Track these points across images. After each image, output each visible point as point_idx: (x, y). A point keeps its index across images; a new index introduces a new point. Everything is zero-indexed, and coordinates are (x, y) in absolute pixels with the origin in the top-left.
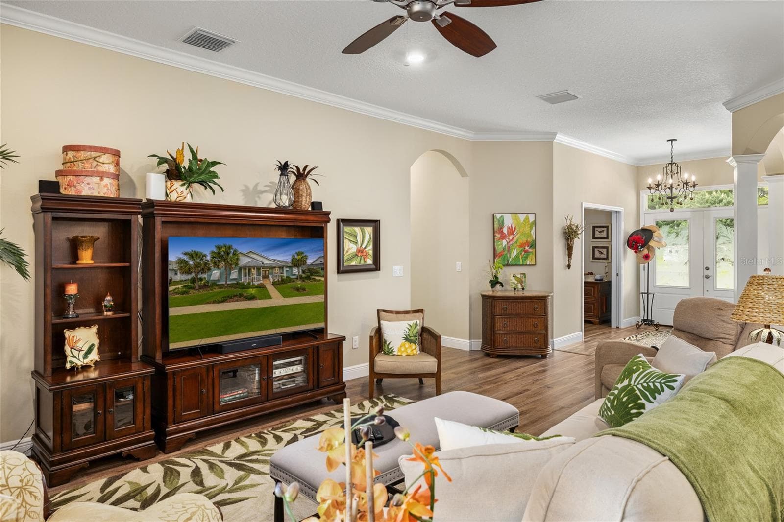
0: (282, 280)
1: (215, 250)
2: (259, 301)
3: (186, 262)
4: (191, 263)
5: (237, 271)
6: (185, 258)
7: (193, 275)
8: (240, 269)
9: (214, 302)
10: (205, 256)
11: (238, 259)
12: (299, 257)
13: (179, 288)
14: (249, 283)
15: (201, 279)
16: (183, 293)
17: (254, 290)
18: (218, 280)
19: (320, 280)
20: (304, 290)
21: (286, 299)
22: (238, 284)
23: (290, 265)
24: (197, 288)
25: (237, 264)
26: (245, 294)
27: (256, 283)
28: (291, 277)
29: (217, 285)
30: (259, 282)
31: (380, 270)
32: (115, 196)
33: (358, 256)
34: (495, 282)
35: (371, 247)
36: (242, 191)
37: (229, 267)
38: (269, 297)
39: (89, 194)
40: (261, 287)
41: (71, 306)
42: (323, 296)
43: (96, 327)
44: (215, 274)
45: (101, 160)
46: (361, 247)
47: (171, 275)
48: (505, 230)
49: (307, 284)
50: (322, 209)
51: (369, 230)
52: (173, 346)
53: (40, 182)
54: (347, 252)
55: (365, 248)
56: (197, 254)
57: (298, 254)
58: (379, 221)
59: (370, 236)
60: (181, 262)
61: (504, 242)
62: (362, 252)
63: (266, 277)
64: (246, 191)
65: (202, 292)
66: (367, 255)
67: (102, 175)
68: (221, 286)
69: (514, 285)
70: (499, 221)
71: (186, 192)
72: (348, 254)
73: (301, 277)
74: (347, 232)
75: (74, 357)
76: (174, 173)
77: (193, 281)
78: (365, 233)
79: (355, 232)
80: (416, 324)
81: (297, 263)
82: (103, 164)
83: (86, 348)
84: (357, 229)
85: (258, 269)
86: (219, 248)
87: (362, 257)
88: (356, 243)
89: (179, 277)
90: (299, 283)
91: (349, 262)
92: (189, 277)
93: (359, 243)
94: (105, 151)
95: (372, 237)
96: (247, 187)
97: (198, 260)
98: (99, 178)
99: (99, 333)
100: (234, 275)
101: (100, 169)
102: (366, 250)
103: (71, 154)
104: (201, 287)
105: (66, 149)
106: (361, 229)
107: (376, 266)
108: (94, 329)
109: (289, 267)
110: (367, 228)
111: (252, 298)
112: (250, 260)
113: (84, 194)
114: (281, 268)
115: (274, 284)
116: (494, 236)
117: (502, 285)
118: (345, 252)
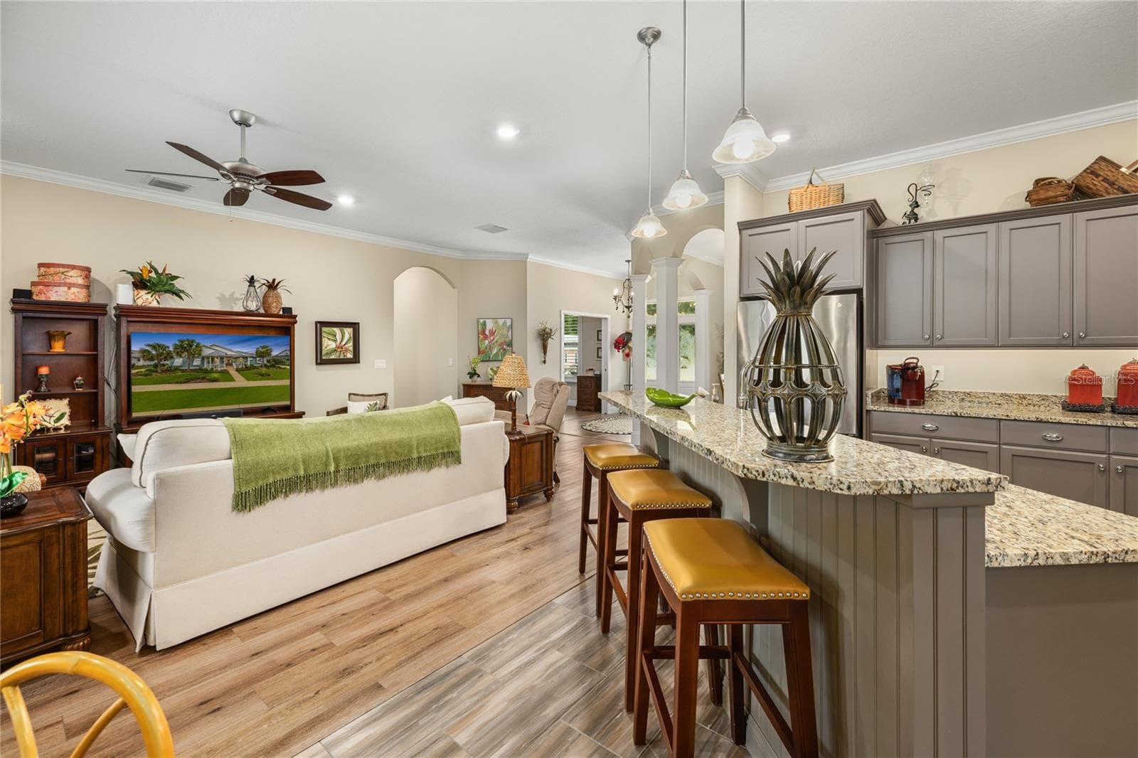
0: (246, 367)
1: (178, 343)
2: (222, 383)
3: (149, 352)
4: (154, 352)
5: (200, 359)
6: (148, 348)
7: (156, 361)
8: (203, 358)
9: (177, 383)
10: (168, 347)
11: (201, 350)
12: (264, 350)
13: (141, 372)
14: (212, 369)
15: (164, 365)
16: (146, 375)
17: (218, 374)
18: (181, 366)
19: (285, 368)
20: (269, 375)
21: (250, 382)
22: (200, 369)
23: (254, 356)
24: (160, 371)
25: (200, 354)
26: (208, 378)
27: (219, 369)
28: (255, 365)
29: (180, 370)
30: (223, 369)
31: (359, 362)
32: (83, 301)
33: (337, 351)
34: (473, 374)
35: (351, 344)
36: (218, 298)
37: (192, 356)
38: (232, 380)
39: (57, 300)
40: (225, 372)
41: (44, 383)
42: (289, 381)
43: (68, 399)
44: (178, 362)
45: (69, 274)
46: (340, 343)
47: (133, 361)
48: (487, 333)
49: (271, 371)
50: (291, 313)
51: (348, 332)
52: (135, 415)
53: (14, 290)
54: (326, 348)
55: (344, 345)
56: (159, 346)
57: (263, 347)
58: (358, 323)
59: (350, 335)
60: (143, 351)
61: (487, 342)
62: (342, 348)
63: (229, 364)
64: (222, 298)
65: (164, 375)
66: (347, 350)
67: (70, 286)
68: (183, 371)
69: (490, 377)
70: (482, 324)
71: (150, 299)
73: (266, 365)
74: (325, 332)
75: (45, 421)
76: (140, 283)
77: (156, 366)
78: (344, 333)
79: (334, 332)
80: (376, 404)
81: (260, 355)
82: (71, 277)
83: (57, 415)
84: (336, 330)
85: (222, 358)
86: (182, 341)
87: (342, 352)
88: (335, 341)
89: (141, 363)
90: (264, 370)
91: (328, 355)
92: (152, 363)
93: (339, 341)
94: (73, 267)
95: (352, 336)
96: (223, 296)
97: (161, 351)
98: (66, 288)
99: (70, 404)
100: (197, 362)
101: (68, 281)
102: (346, 346)
103: (43, 270)
104: (163, 371)
105: (40, 265)
106: (340, 330)
107: (356, 360)
108: (66, 401)
109: (254, 358)
110: (347, 329)
111: (215, 380)
112: (213, 351)
113: (52, 299)
114: (244, 358)
115: (237, 370)
116: (479, 337)
117: (479, 376)
118: (323, 348)
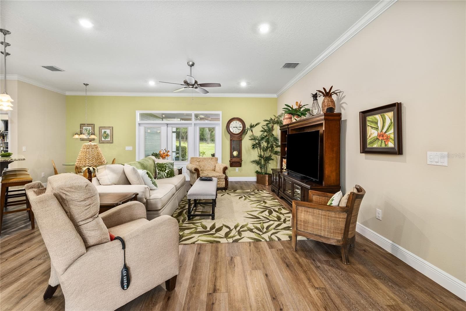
31: (402, 154)
33: (379, 140)
35: (392, 131)
46: (381, 131)
51: (389, 116)
54: (370, 136)
55: (386, 132)
59: (391, 120)
62: (383, 136)
66: (388, 138)
72: (370, 138)
74: (369, 121)
78: (385, 119)
79: (376, 119)
84: (378, 117)
87: (383, 141)
88: (377, 129)
91: (372, 145)
93: (380, 128)
95: (393, 121)
102: (387, 134)
106: (381, 115)
107: (398, 150)
110: (388, 113)
118: (368, 137)
